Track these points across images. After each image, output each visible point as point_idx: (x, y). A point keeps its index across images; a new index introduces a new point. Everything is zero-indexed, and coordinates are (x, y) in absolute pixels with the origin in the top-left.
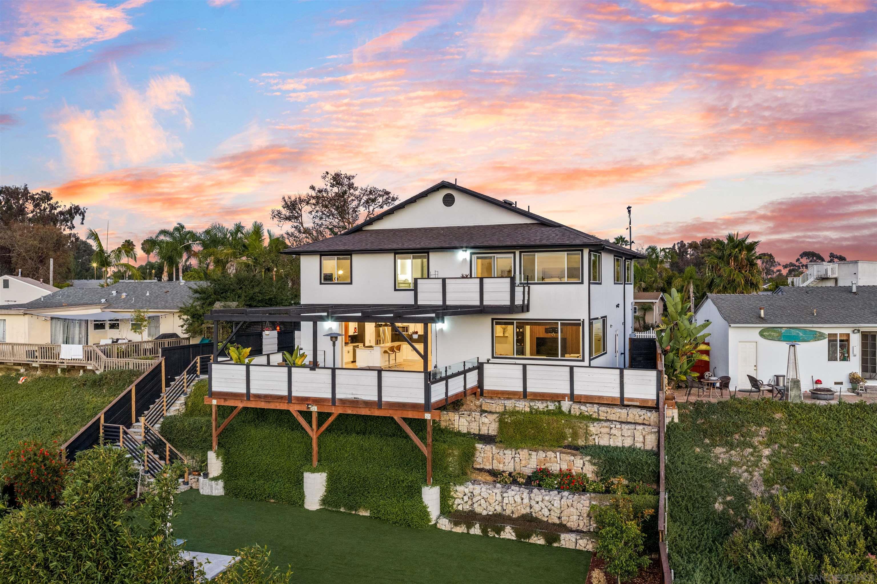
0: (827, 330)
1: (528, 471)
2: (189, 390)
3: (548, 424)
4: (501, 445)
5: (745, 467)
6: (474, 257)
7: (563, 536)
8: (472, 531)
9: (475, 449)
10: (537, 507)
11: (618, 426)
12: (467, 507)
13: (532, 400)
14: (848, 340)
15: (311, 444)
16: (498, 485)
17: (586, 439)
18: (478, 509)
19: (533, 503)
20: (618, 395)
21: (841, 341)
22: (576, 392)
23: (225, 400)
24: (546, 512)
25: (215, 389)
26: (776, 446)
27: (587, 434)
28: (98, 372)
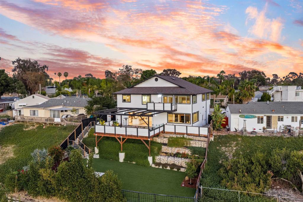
0: (257, 115)
1: (175, 153)
2: (89, 131)
3: (180, 141)
4: (168, 146)
5: (229, 152)
6: (163, 96)
7: (181, 169)
8: (160, 167)
9: (162, 147)
10: (175, 162)
11: (198, 142)
12: (159, 162)
13: (177, 134)
14: (263, 118)
15: (121, 146)
16: (167, 156)
17: (190, 145)
18: (162, 162)
19: (175, 161)
20: (198, 134)
21: (261, 118)
22: (188, 133)
23: (99, 134)
24: (178, 163)
25: (96, 131)
26: (237, 147)
27: (190, 143)
28: (65, 126)
